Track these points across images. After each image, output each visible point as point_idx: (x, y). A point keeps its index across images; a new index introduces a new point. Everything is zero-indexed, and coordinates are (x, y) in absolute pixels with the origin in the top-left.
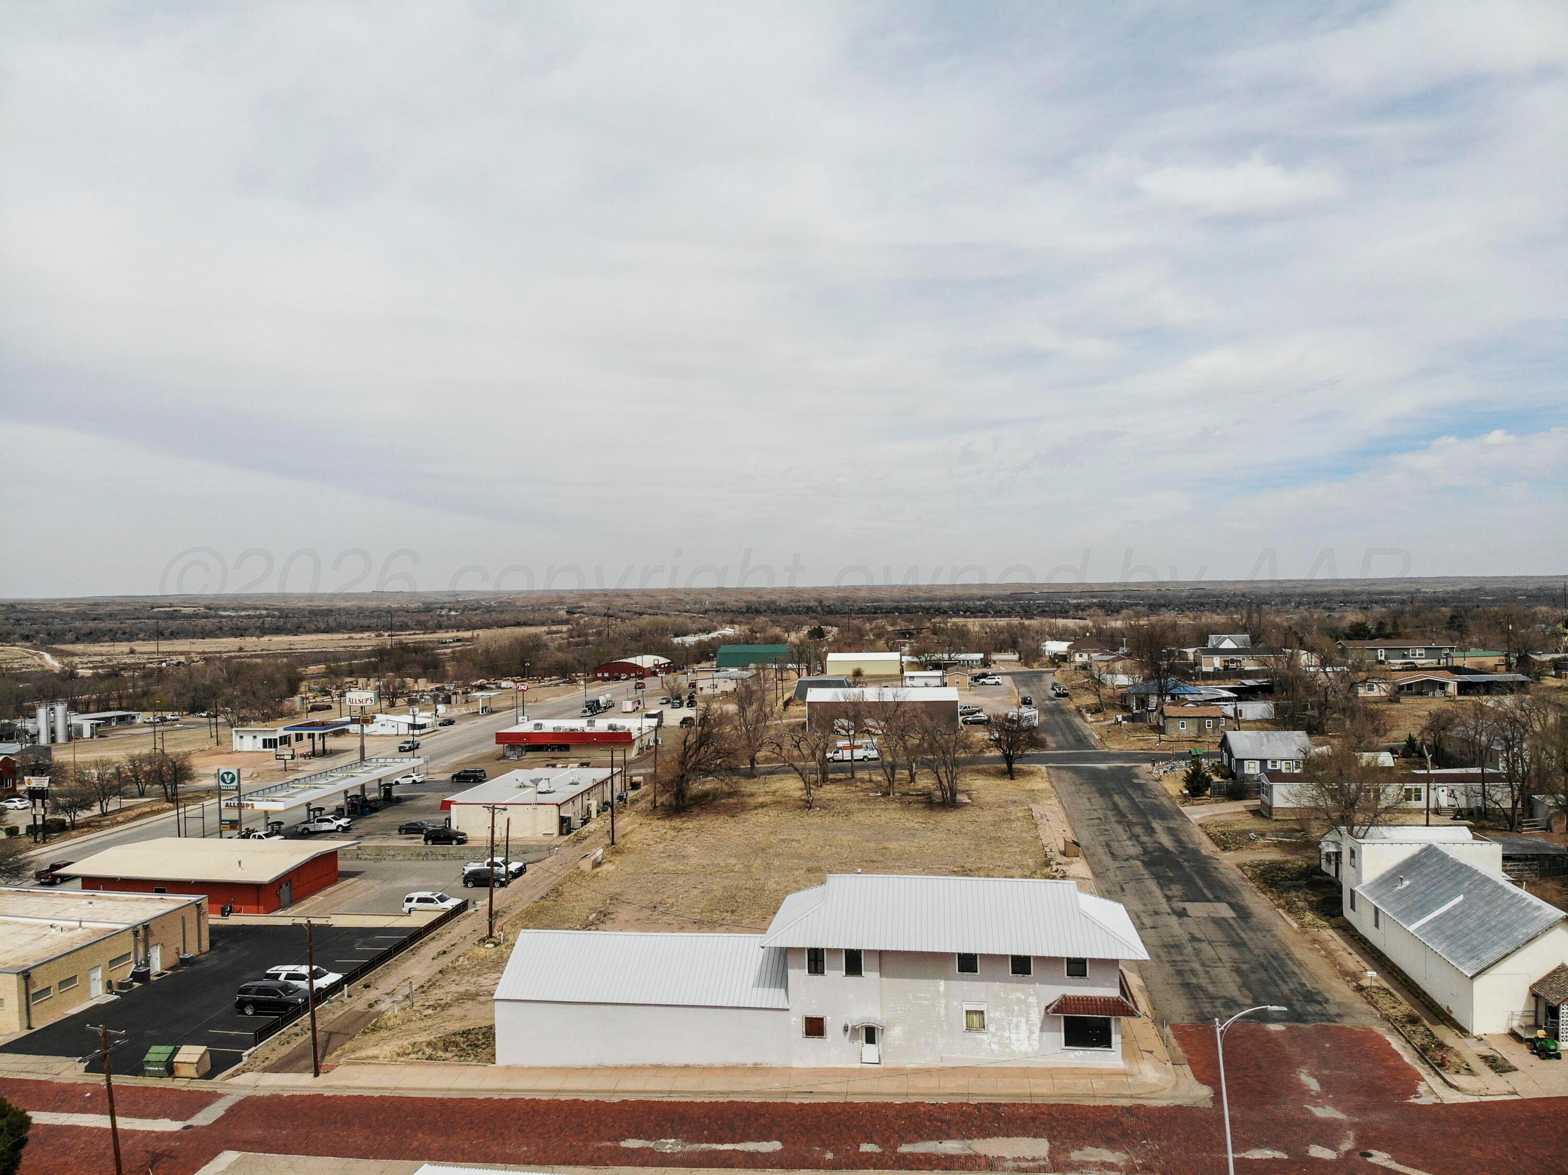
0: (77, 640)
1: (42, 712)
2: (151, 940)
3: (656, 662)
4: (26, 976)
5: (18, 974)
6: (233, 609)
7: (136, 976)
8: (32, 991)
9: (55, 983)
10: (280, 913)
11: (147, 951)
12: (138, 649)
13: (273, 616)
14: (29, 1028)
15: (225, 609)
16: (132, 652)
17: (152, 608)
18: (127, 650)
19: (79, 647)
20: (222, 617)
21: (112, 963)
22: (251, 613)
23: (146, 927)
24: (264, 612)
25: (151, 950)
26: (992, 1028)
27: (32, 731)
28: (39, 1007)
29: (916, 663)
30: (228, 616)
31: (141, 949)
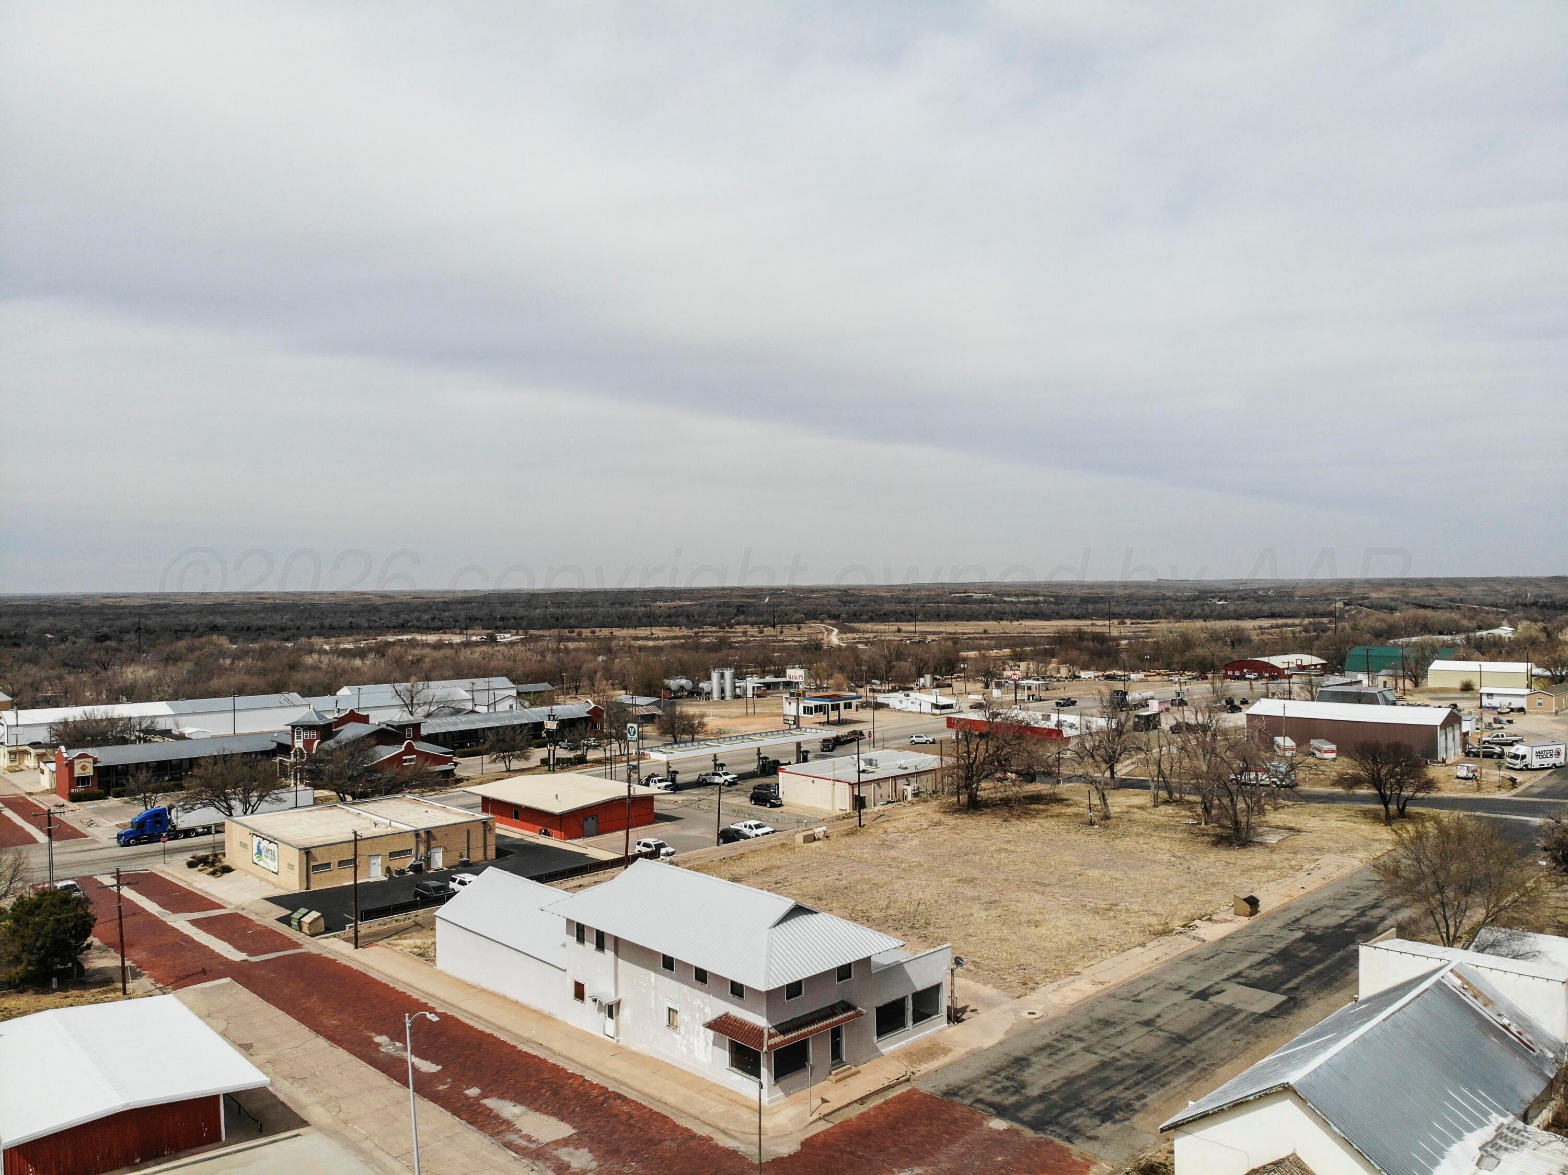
0: (871, 620)
1: (715, 675)
2: (433, 843)
3: (1299, 663)
4: (307, 852)
5: (300, 849)
6: (1016, 595)
7: (416, 868)
8: (313, 864)
9: (335, 861)
10: (575, 841)
11: (428, 848)
12: (904, 629)
13: (1050, 602)
14: (308, 888)
15: (1009, 595)
16: (899, 631)
17: (951, 593)
18: (895, 628)
19: (869, 626)
20: (1005, 602)
21: (392, 855)
22: (1030, 599)
23: (428, 832)
24: (1041, 599)
25: (433, 851)
26: (682, 1029)
27: (707, 690)
28: (318, 876)
29: (1547, 677)
30: (1012, 602)
31: (422, 849)
